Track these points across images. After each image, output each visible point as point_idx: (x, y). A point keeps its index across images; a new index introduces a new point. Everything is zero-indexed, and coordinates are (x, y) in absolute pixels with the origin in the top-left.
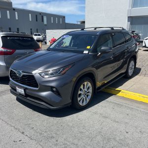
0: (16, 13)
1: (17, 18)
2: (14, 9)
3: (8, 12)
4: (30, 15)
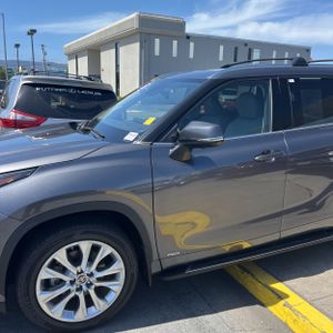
0: (192, 45)
1: (191, 56)
2: (188, 37)
3: (175, 43)
4: (222, 48)
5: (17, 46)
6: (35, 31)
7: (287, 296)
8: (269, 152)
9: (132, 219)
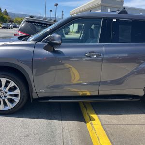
5: (51, 11)
6: (57, 4)
7: (94, 120)
8: (93, 52)
9: (23, 72)
